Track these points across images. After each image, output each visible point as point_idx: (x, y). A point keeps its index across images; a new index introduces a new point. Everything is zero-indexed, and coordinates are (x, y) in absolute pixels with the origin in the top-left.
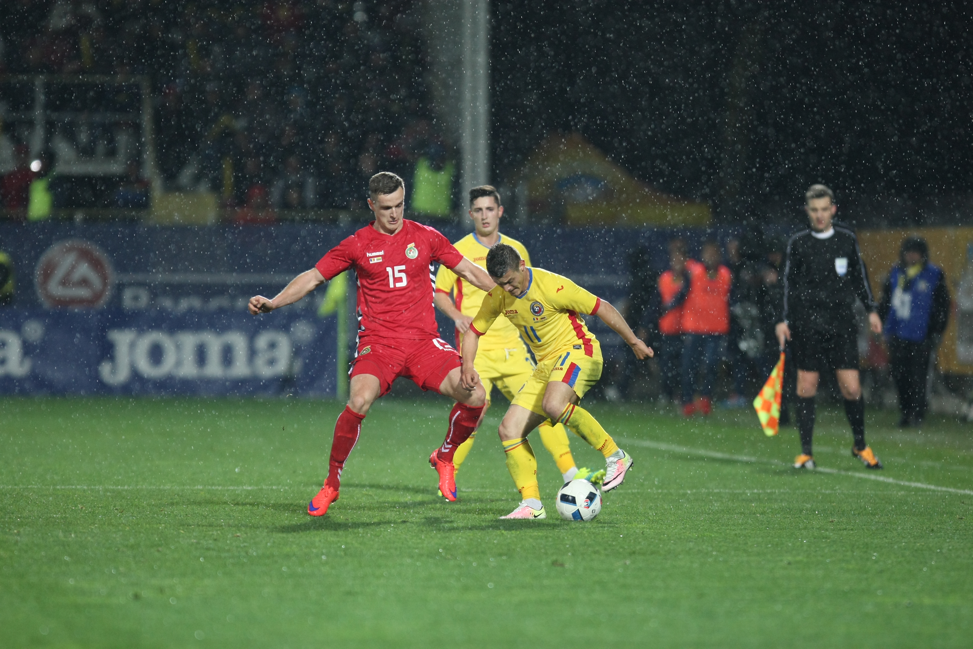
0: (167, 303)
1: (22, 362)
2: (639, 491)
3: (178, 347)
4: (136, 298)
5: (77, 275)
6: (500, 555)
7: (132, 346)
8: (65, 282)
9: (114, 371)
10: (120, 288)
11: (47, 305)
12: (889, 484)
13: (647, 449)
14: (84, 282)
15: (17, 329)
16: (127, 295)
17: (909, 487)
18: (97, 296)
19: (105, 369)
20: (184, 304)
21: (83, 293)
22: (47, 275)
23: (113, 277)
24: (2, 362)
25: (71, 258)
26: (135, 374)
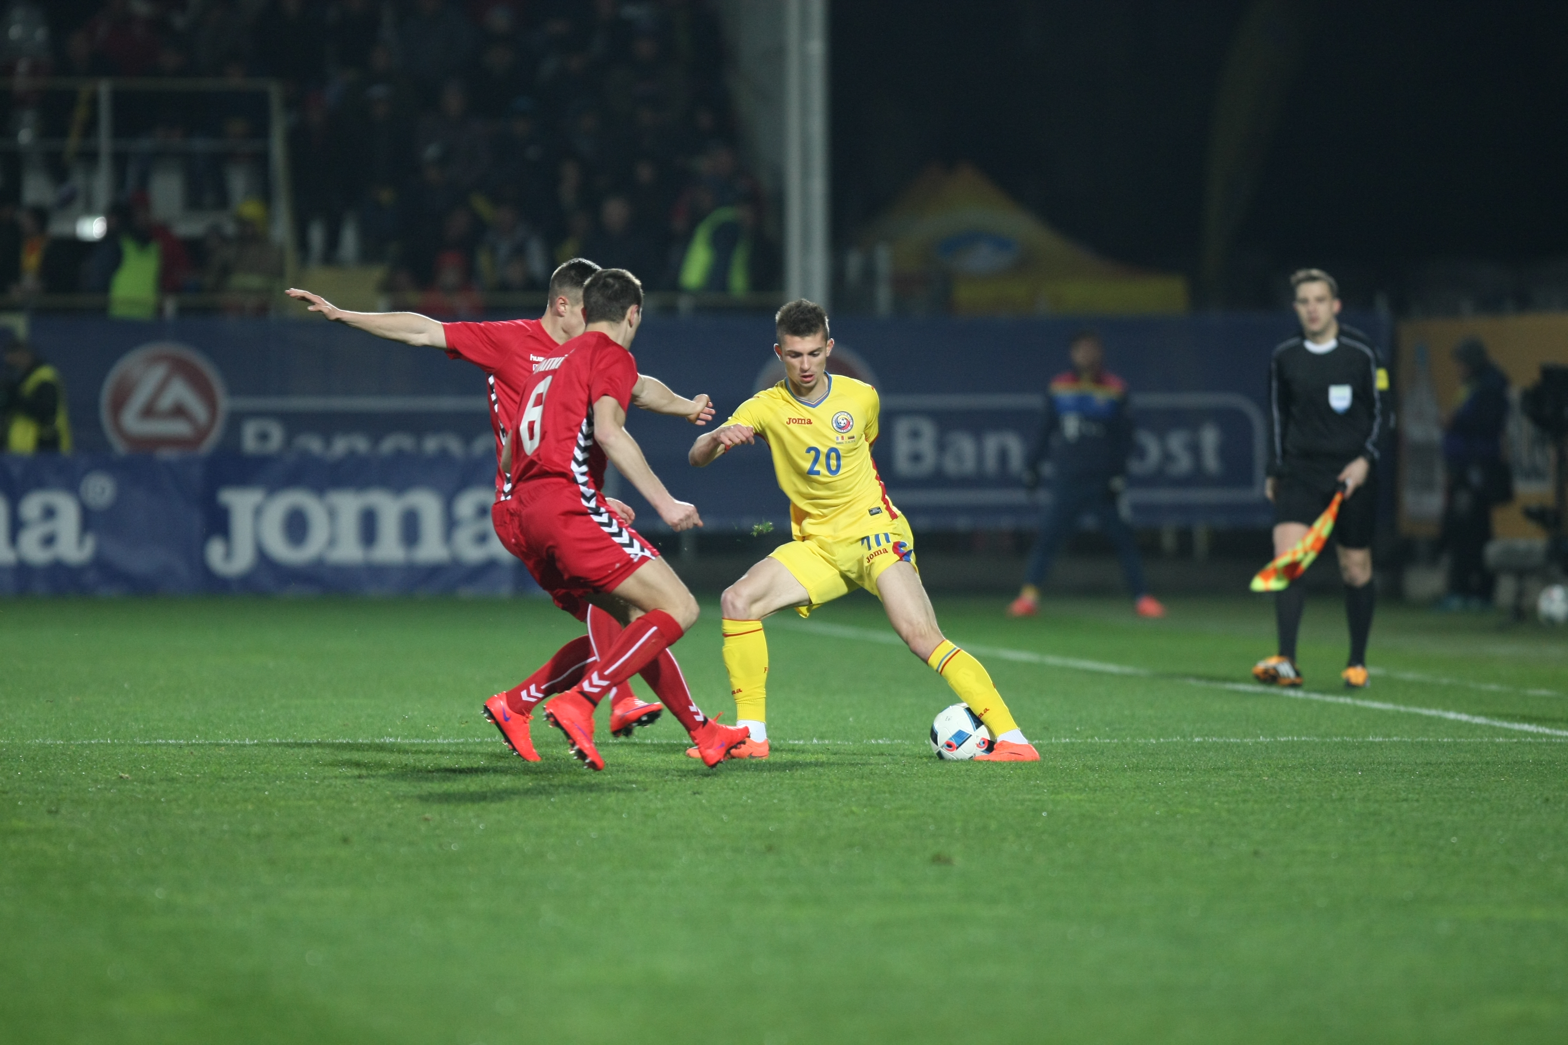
0: (314, 444)
1: (81, 542)
2: (1073, 740)
3: (332, 514)
4: (263, 437)
5: (166, 402)
6: (851, 846)
7: (258, 512)
8: (149, 412)
9: (228, 555)
10: (236, 421)
11: (120, 448)
12: (1478, 726)
13: (1086, 672)
14: (179, 411)
15: (72, 486)
16: (250, 432)
17: (1510, 730)
18: (201, 434)
19: (215, 552)
20: (340, 446)
21: (179, 428)
22: (119, 403)
23: (225, 403)
24: (49, 540)
25: (158, 373)
26: (263, 557)
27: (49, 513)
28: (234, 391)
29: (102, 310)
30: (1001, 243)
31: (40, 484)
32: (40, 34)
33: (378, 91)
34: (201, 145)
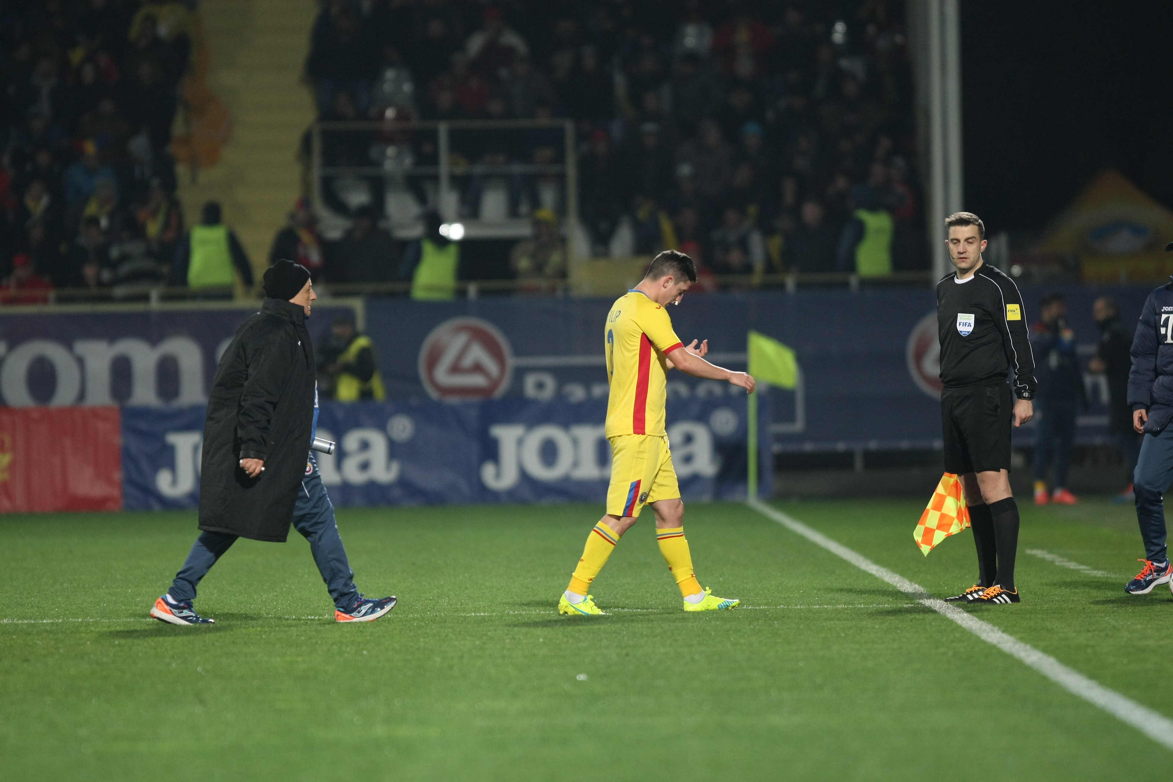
0: (576, 391)
1: (388, 467)
3: (575, 442)
4: (540, 386)
5: (468, 362)
7: (520, 442)
8: (455, 369)
9: (498, 475)
10: (520, 373)
11: (432, 396)
14: (477, 368)
15: (382, 426)
16: (530, 382)
18: (495, 384)
19: (488, 472)
21: (477, 380)
22: (433, 361)
23: (511, 362)
24: (365, 466)
25: (461, 339)
26: (524, 476)
27: (365, 446)
28: (518, 352)
29: (407, 294)
30: (1137, 230)
31: (358, 425)
32: (407, 87)
33: (650, 127)
34: (517, 169)
